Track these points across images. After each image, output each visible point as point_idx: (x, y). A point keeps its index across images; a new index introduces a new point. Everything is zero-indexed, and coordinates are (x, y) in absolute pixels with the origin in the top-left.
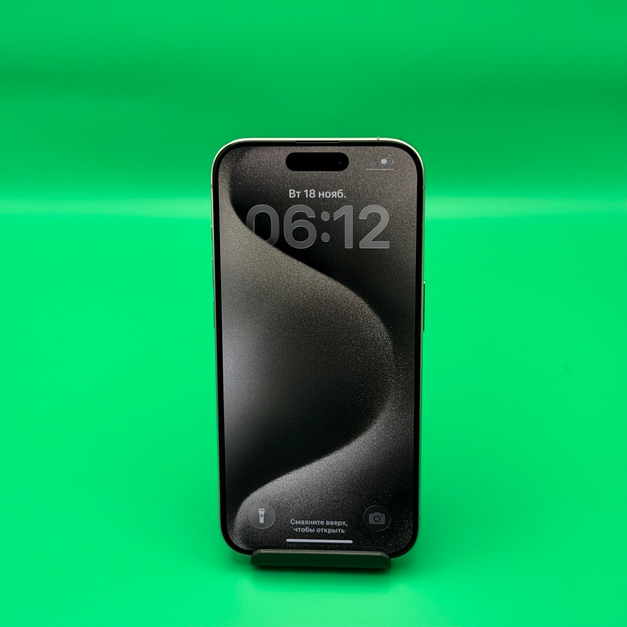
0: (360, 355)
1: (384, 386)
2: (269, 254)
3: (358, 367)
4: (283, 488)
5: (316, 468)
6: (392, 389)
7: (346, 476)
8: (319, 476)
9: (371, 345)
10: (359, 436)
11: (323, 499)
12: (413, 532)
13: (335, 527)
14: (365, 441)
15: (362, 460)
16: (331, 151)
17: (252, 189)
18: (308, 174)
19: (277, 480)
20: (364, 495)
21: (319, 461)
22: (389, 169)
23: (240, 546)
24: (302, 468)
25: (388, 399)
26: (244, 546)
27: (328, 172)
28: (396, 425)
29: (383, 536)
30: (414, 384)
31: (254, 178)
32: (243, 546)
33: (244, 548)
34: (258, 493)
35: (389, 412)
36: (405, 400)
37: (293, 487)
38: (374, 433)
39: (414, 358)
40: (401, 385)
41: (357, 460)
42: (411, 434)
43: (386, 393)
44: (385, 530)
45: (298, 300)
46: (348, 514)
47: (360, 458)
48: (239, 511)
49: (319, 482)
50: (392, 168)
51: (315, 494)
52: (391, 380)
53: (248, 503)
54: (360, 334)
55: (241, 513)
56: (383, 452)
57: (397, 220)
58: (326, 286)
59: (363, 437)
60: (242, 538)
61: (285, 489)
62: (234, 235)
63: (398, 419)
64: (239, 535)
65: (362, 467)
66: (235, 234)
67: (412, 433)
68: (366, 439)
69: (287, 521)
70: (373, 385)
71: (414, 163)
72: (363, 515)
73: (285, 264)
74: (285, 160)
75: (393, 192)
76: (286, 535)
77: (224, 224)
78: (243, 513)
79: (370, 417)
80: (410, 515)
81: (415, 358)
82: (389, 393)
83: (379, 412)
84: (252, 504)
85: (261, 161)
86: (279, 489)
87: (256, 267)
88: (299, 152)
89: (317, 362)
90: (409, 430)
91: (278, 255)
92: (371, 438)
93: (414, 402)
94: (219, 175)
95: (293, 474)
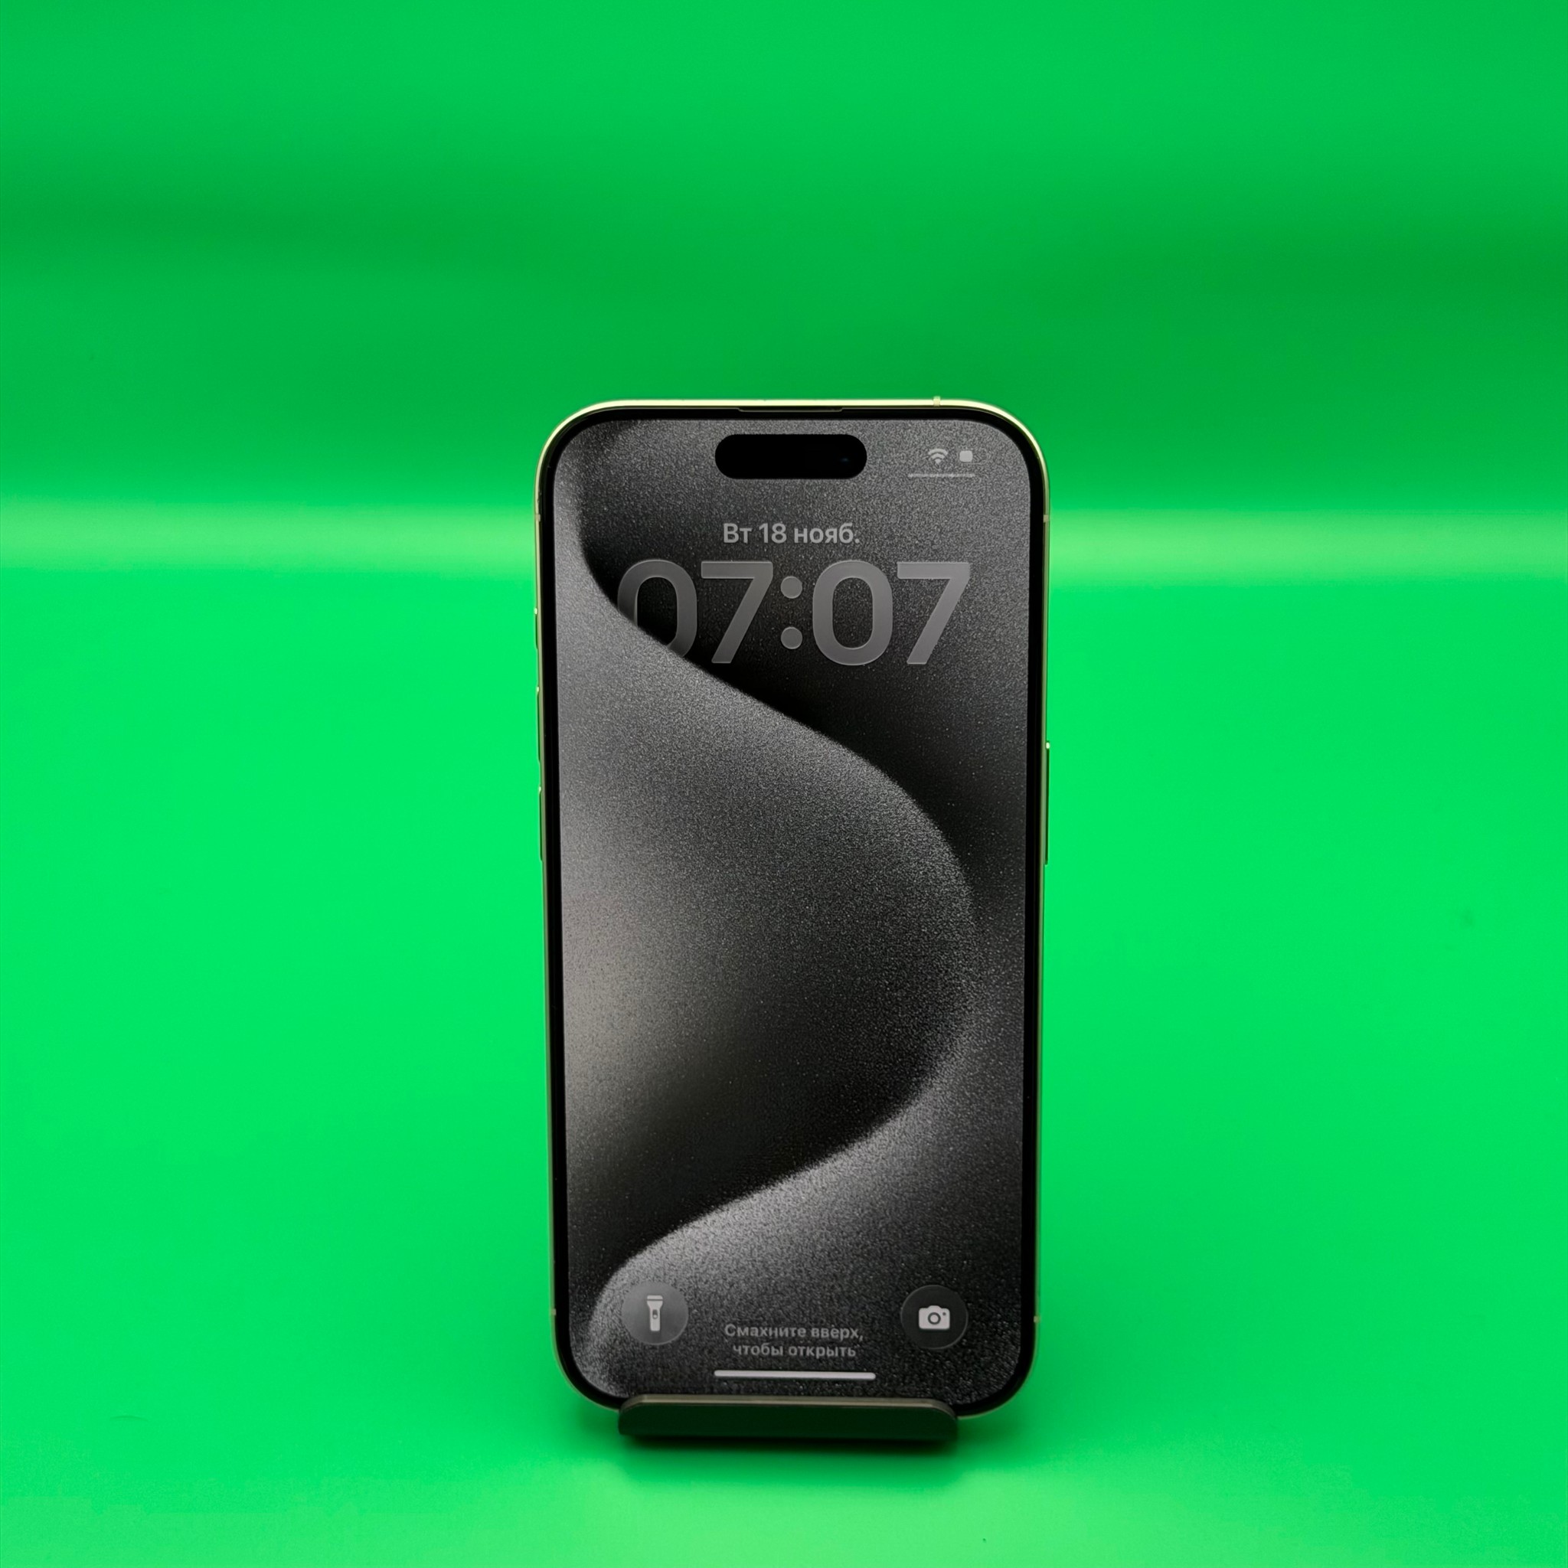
0: (892, 922)
1: (952, 996)
2: (676, 677)
3: (888, 950)
4: (706, 1244)
5: (785, 1197)
6: (972, 1003)
7: (860, 1215)
8: (795, 1216)
9: (920, 896)
10: (890, 1117)
11: (803, 1270)
12: (1021, 1351)
13: (832, 1343)
14: (906, 1130)
15: (898, 1176)
16: (824, 431)
17: (634, 521)
18: (767, 485)
19: (691, 1224)
20: (902, 1262)
21: (794, 1178)
22: (964, 475)
23: (603, 1386)
24: (752, 1197)
25: (963, 1029)
26: (612, 1387)
27: (816, 481)
28: (979, 1091)
29: (948, 1362)
30: (1022, 992)
31: (638, 496)
32: (609, 1388)
33: (612, 1393)
34: (645, 1258)
35: (963, 1059)
36: (1002, 1029)
37: (732, 1244)
38: (927, 1111)
39: (1023, 928)
40: (992, 993)
41: (887, 1177)
42: (1015, 1113)
43: (957, 1013)
44: (955, 1346)
45: (745, 788)
46: (864, 1308)
47: (893, 1171)
48: (600, 1302)
49: (795, 1231)
50: (971, 471)
51: (784, 1261)
52: (968, 981)
53: (622, 1282)
54: (894, 870)
55: (606, 1306)
56: (949, 1156)
57: (983, 596)
58: (811, 755)
59: (901, 1120)
60: (608, 1369)
61: (711, 1247)
62: (591, 633)
63: (985, 1075)
64: (601, 1360)
65: (897, 1194)
66: (592, 630)
67: (1020, 1110)
68: (907, 1125)
69: (716, 1326)
70: (925, 993)
71: (1022, 459)
72: (899, 1309)
73: (714, 703)
74: (714, 453)
75: (972, 528)
76: (713, 1361)
77: (567, 605)
78: (608, 1308)
79: (918, 1071)
80: (1015, 1310)
81: (1026, 929)
82: (964, 1013)
83: (940, 1061)
84: (633, 1284)
85: (656, 455)
86: (696, 1248)
87: (642, 709)
88: (746, 433)
89: (789, 938)
90: (1011, 1103)
91: (697, 681)
92: (921, 1122)
93: (1022, 1035)
94: (556, 489)
95: (731, 1210)
